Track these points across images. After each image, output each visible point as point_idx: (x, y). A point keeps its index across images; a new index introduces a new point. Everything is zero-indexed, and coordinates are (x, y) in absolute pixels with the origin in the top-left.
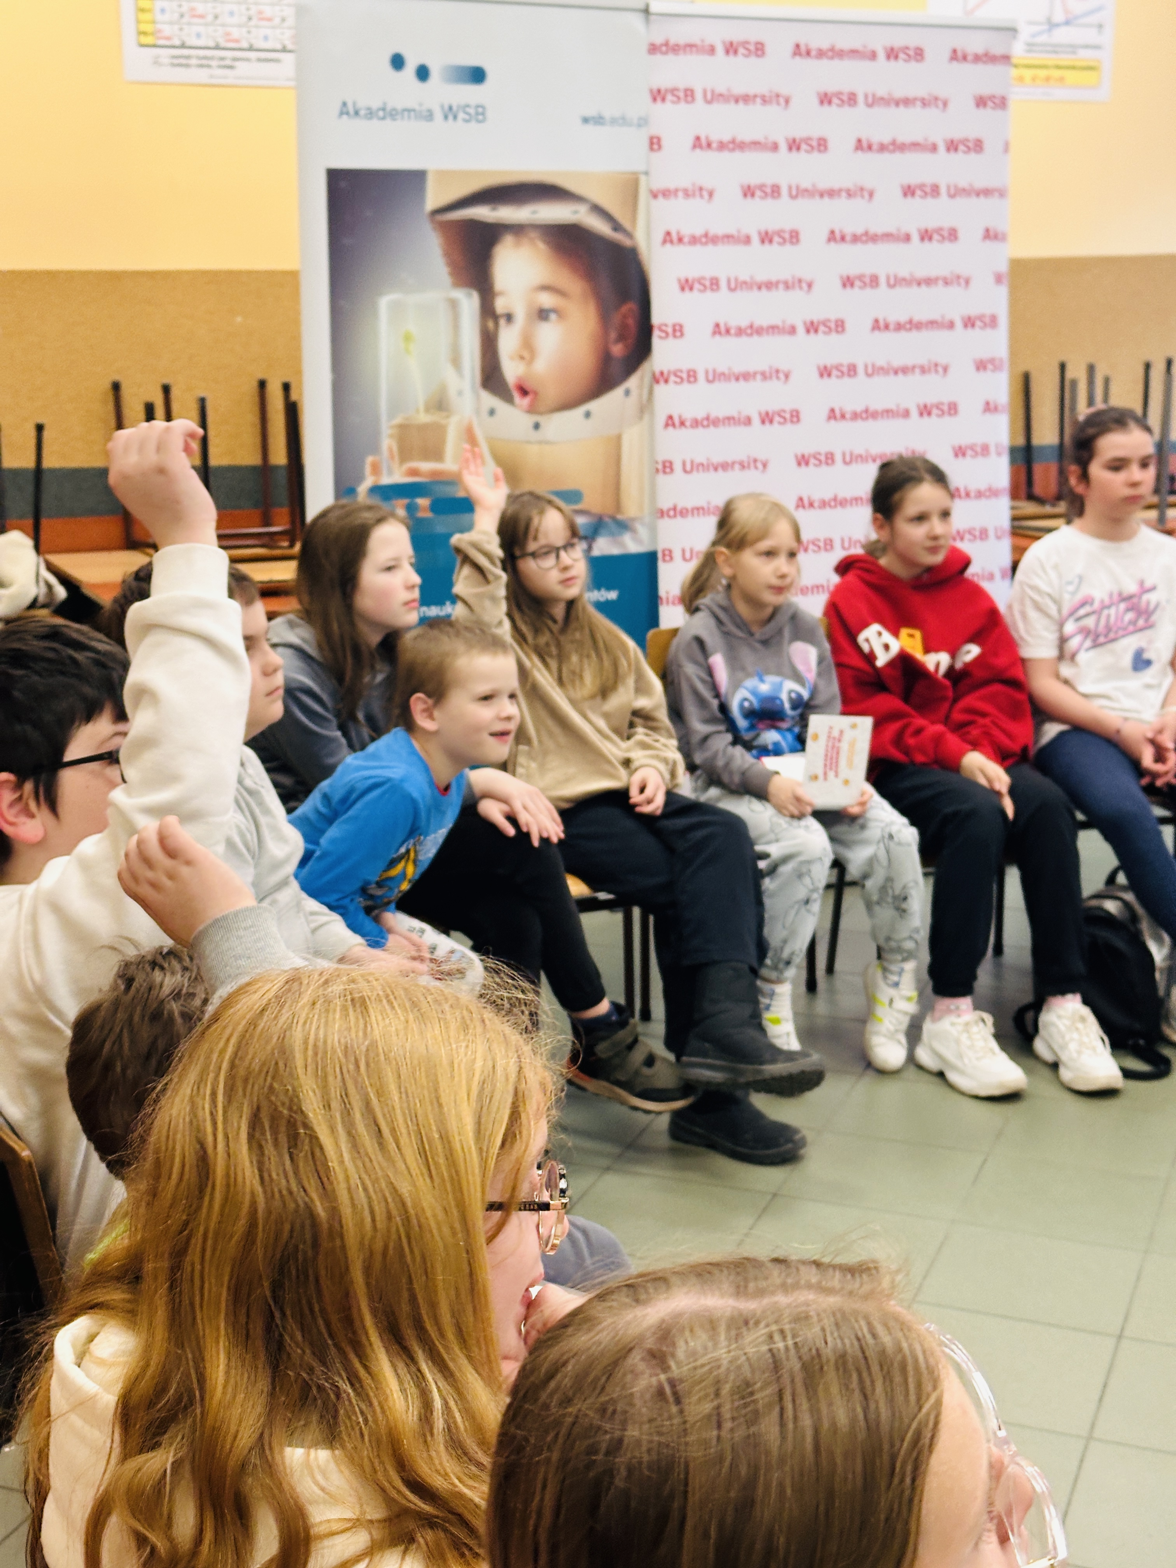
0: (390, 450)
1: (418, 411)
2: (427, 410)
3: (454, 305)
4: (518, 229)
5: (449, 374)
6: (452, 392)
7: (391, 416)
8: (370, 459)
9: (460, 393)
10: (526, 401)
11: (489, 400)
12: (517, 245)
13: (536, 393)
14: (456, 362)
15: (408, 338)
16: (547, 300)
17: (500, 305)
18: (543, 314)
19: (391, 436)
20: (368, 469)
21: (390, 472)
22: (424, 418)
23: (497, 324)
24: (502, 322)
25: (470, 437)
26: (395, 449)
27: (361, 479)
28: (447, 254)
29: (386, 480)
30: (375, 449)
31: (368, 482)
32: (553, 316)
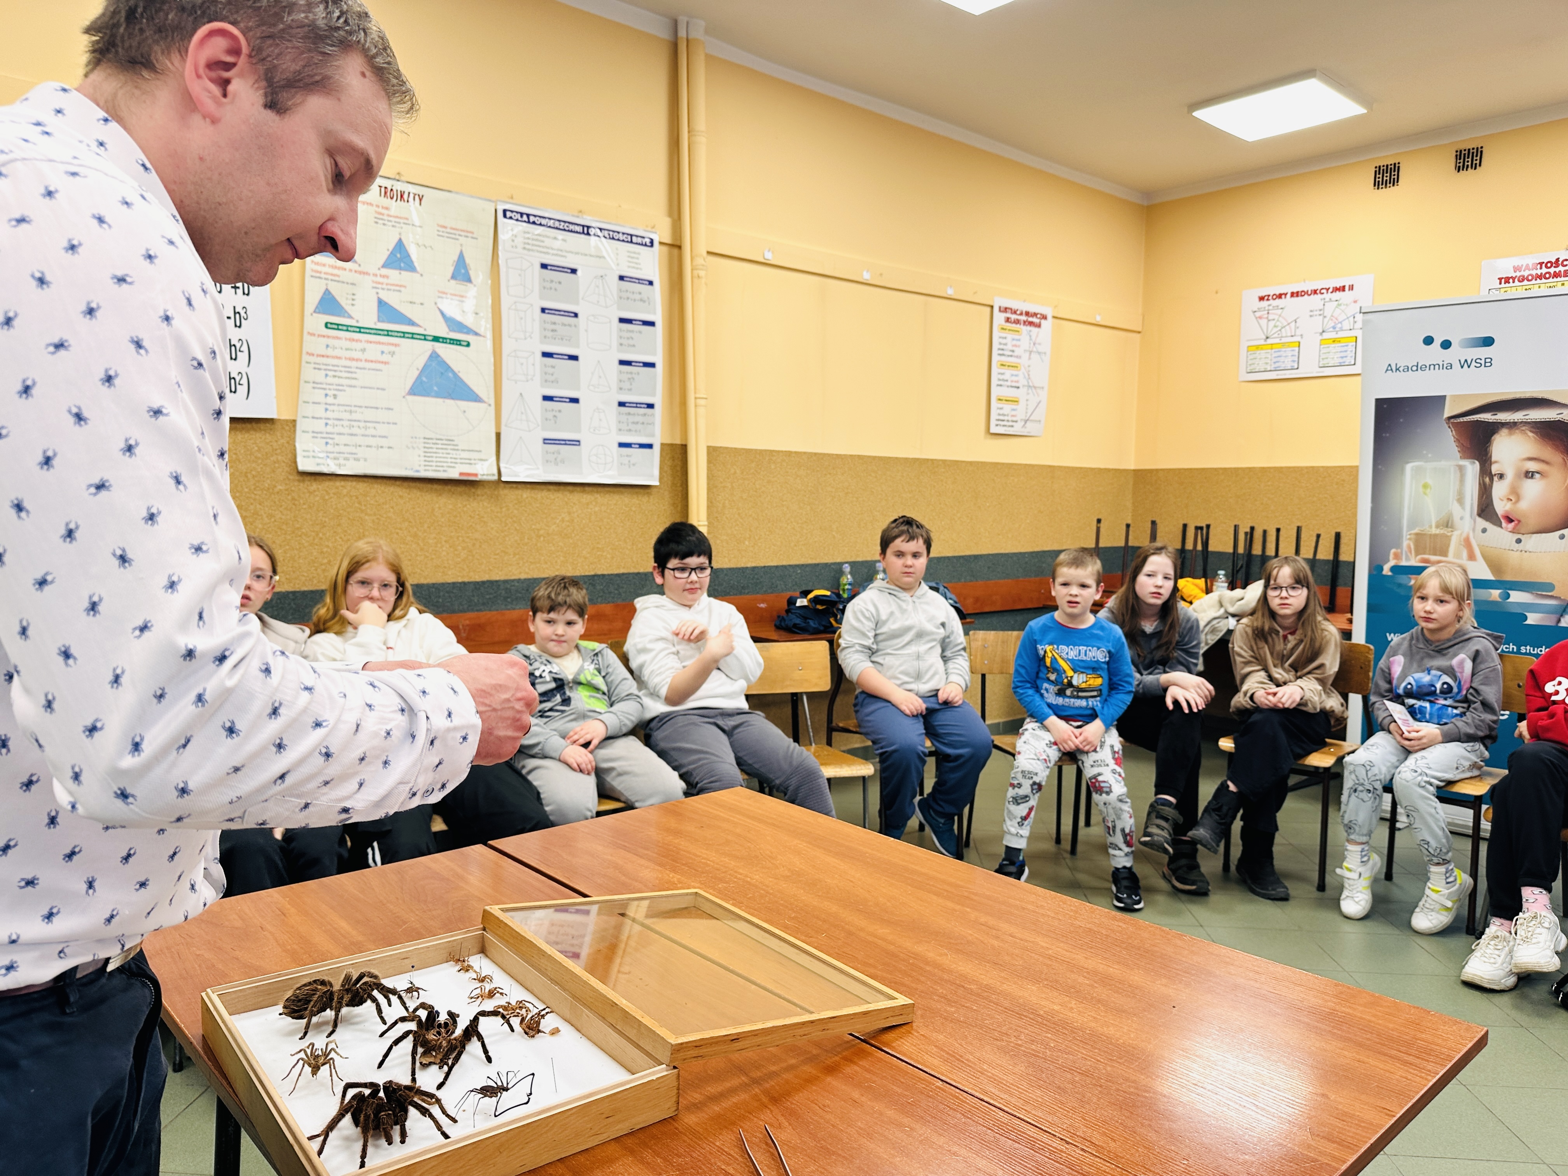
0: (1409, 547)
1: (1431, 527)
2: (1437, 527)
3: (1461, 468)
4: (1512, 426)
5: (1456, 509)
6: (1456, 519)
7: (1410, 528)
8: (1393, 551)
9: (1462, 518)
10: (1511, 525)
11: (1482, 523)
12: (1510, 434)
13: (1519, 521)
14: (1460, 500)
15: (1425, 486)
16: (1532, 466)
17: (1495, 469)
18: (1529, 475)
19: (1410, 539)
20: (1391, 556)
21: (1407, 559)
22: (1434, 531)
23: (1492, 480)
24: (1495, 478)
25: (1467, 543)
26: (1412, 547)
27: (1388, 561)
28: (1457, 440)
29: (1404, 563)
30: (1398, 545)
31: (1392, 563)
32: (1537, 476)
